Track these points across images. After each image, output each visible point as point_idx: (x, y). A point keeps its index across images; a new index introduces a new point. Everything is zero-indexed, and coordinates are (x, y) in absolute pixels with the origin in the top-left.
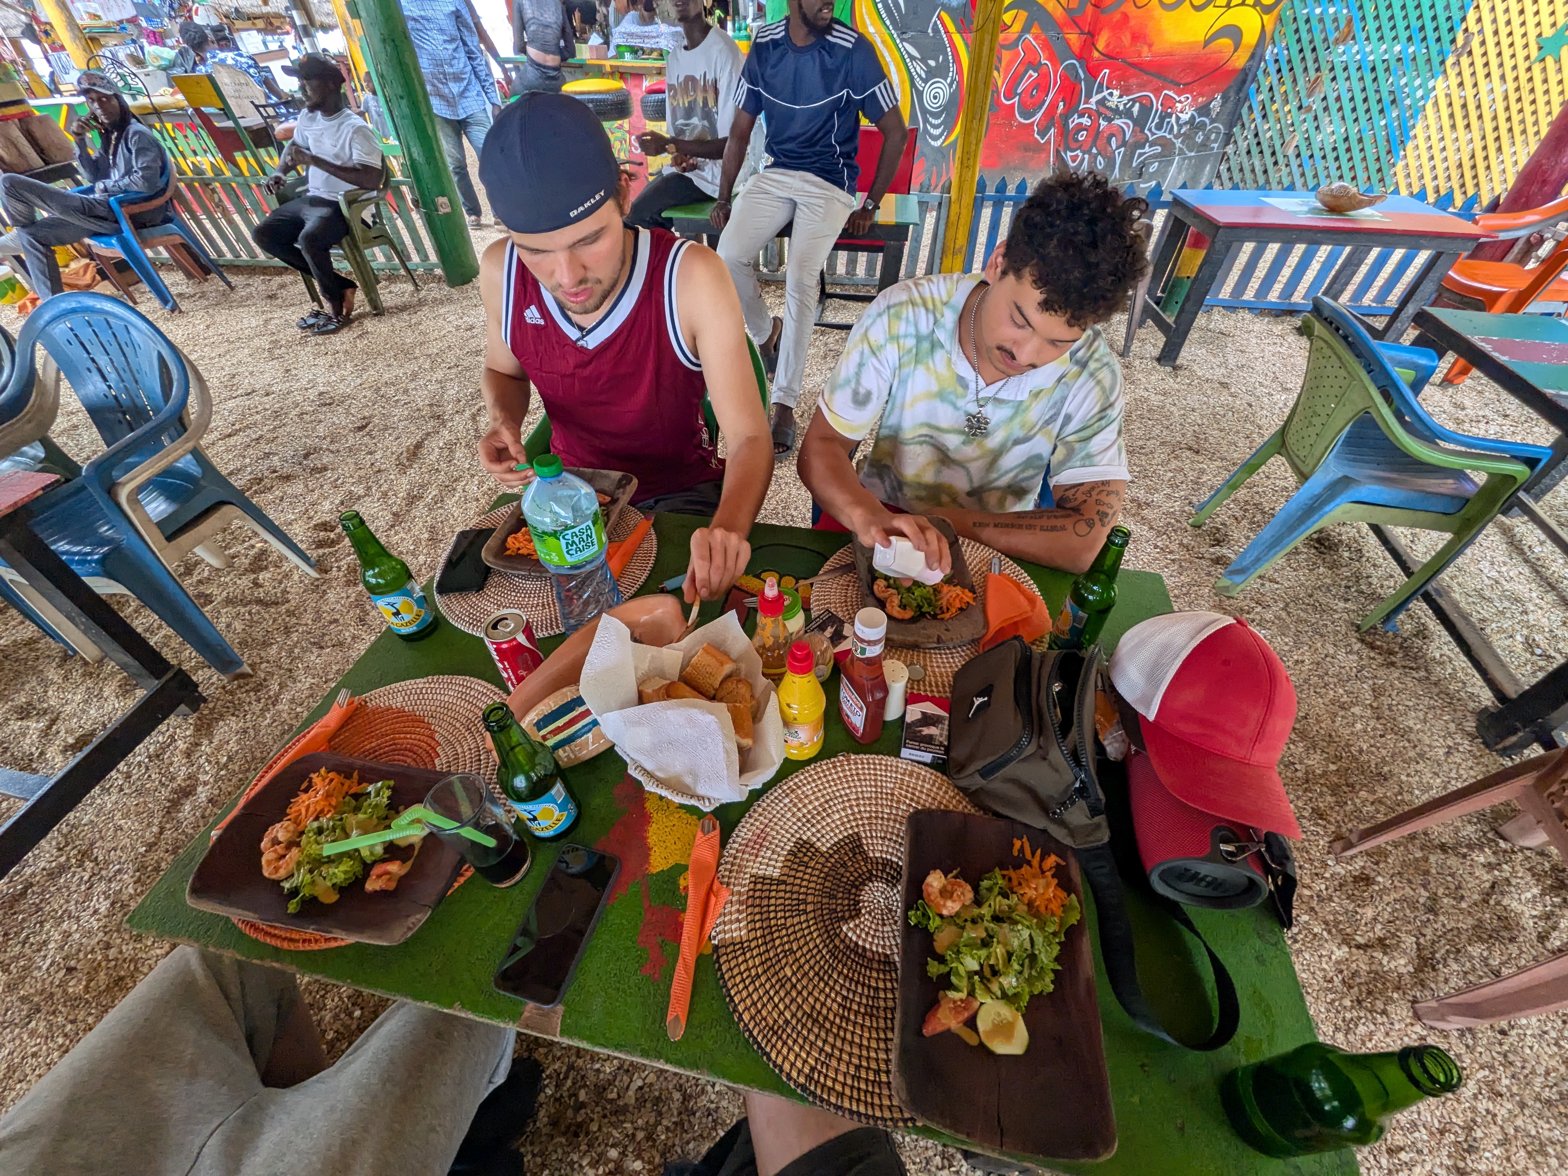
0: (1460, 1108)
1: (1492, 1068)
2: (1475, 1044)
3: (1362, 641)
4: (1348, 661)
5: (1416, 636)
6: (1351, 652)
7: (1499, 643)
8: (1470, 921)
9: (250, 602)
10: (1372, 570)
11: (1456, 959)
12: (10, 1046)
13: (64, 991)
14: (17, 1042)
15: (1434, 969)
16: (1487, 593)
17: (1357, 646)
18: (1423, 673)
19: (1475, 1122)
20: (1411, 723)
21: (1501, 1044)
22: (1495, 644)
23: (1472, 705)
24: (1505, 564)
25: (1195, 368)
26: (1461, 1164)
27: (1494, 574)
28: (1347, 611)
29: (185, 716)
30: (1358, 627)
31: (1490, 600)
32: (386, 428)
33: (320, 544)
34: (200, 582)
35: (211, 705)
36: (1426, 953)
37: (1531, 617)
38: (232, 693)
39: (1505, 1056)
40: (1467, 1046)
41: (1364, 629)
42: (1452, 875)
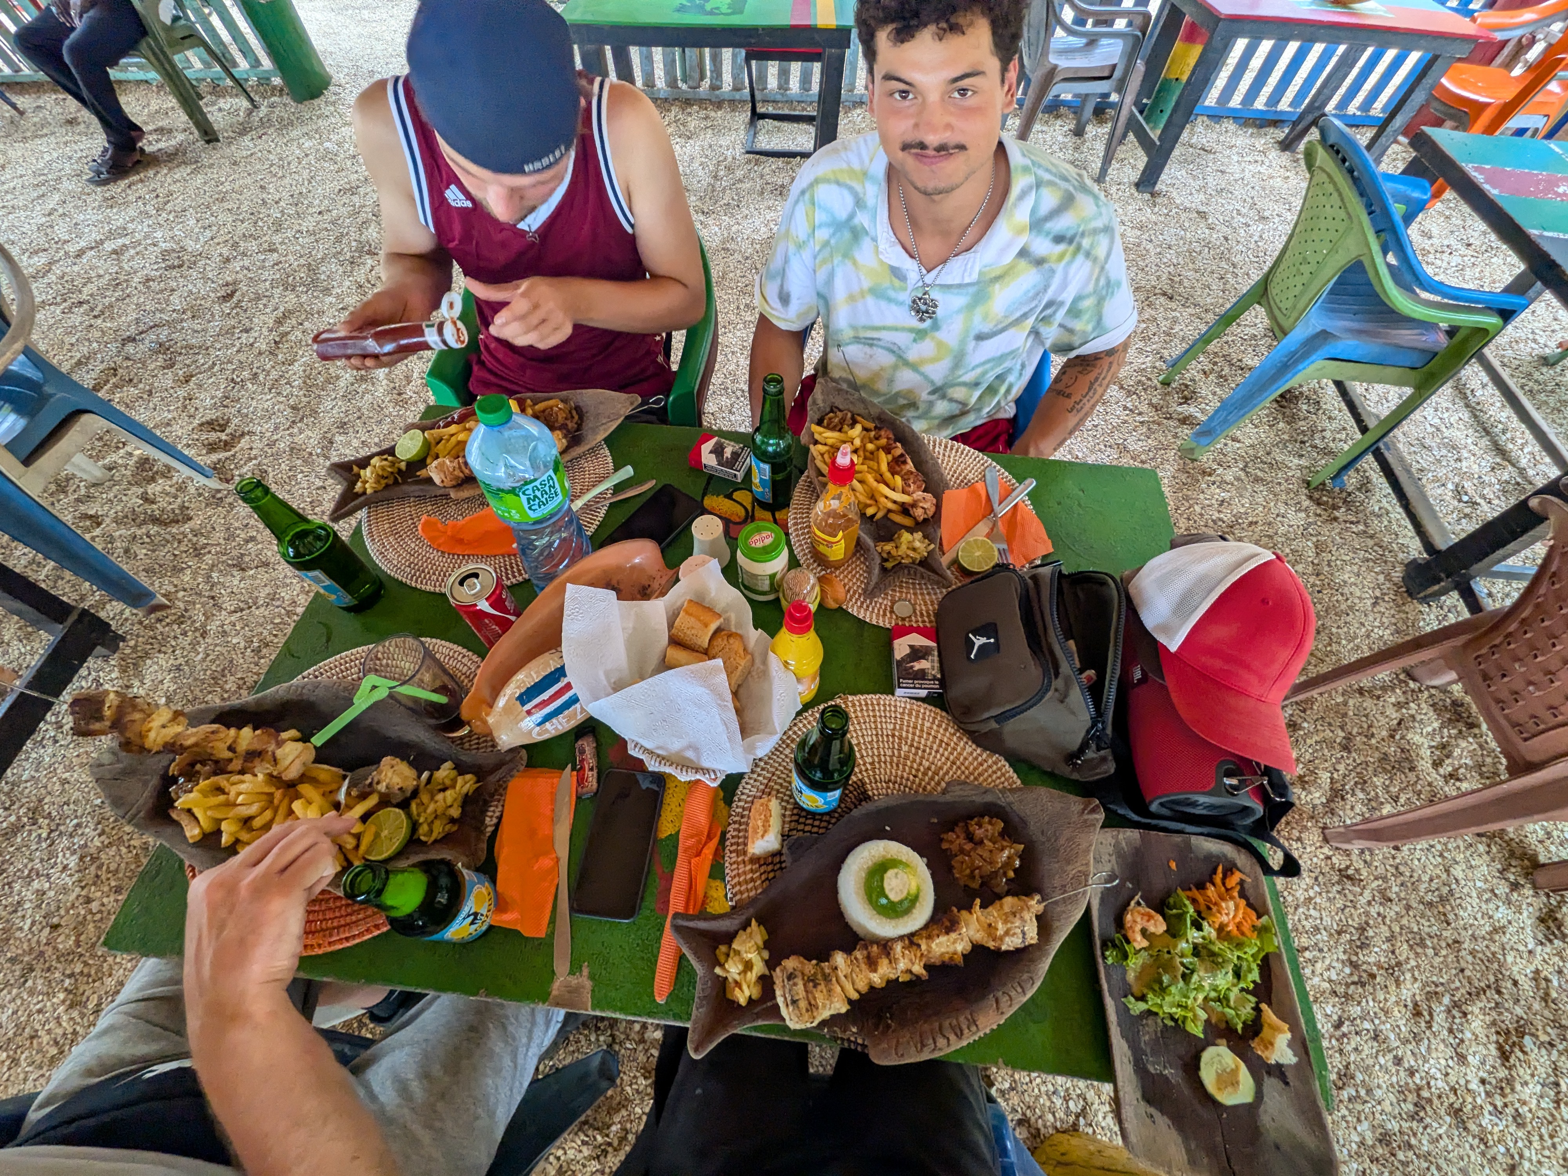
0: (1355, 914)
1: (1385, 879)
2: (1372, 860)
3: (1310, 498)
4: (1297, 519)
5: (1359, 489)
6: (1300, 510)
7: (1433, 492)
8: (1377, 755)
9: (144, 522)
10: (1326, 424)
11: (1363, 790)
12: (12, 1007)
13: (54, 948)
14: (19, 1002)
15: (1343, 798)
16: (1428, 442)
17: (1306, 503)
18: (1361, 527)
19: (1367, 923)
20: (1346, 576)
21: (1394, 858)
22: (1429, 493)
23: (1401, 556)
24: (1447, 409)
25: (1174, 194)
26: (1354, 958)
27: (1437, 421)
28: (1300, 468)
29: (106, 659)
30: (1308, 483)
31: (1429, 449)
32: (258, 298)
33: (212, 448)
34: (78, 500)
35: (132, 643)
36: (1338, 786)
37: (1464, 464)
38: (152, 628)
39: (1397, 868)
40: (1365, 862)
41: (1313, 486)
42: (1366, 716)
